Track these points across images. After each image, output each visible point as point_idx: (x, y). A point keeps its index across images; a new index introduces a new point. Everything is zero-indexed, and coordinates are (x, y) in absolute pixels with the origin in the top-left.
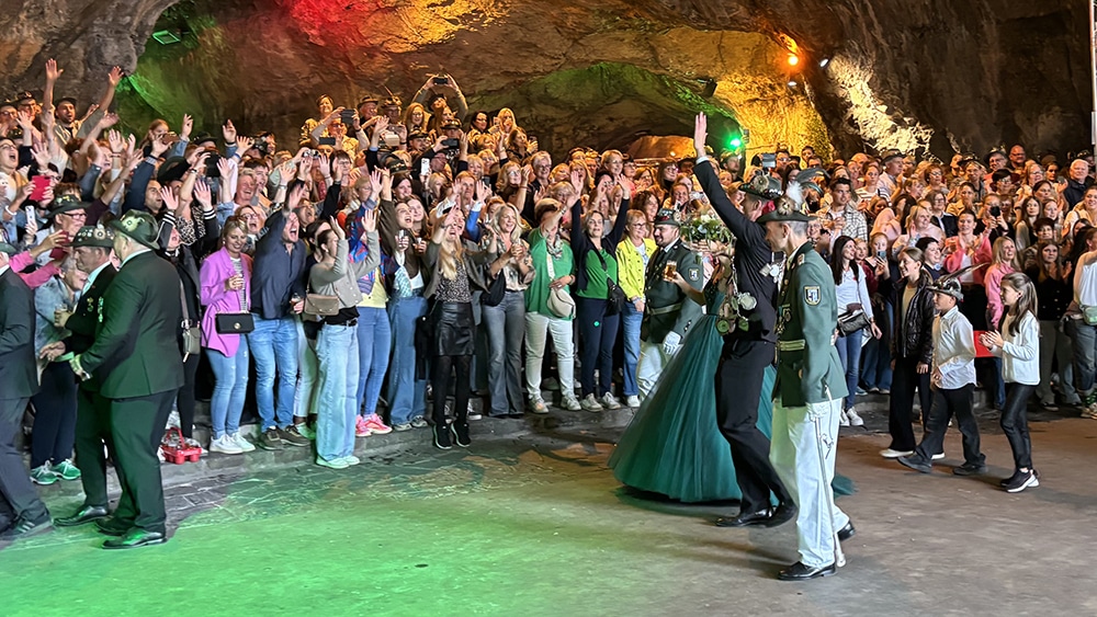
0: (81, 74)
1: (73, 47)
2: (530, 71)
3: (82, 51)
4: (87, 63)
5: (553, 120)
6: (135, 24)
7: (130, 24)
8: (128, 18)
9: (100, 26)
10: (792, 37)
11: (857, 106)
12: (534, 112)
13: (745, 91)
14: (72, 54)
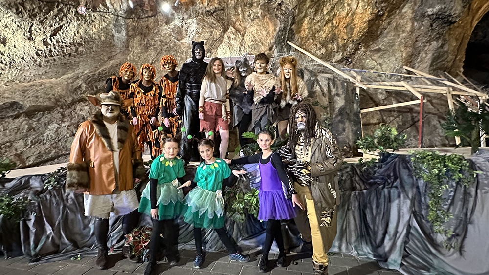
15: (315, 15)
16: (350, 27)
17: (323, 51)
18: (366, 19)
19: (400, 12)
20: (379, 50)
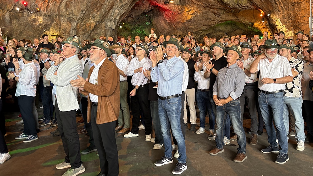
0: (104, 29)
1: (103, 24)
2: (211, 24)
3: (104, 25)
4: (105, 27)
5: (221, 35)
6: (114, 19)
7: (113, 19)
8: (112, 18)
9: (107, 19)
10: (262, 9)
11: (278, 26)
12: (217, 33)
13: (262, 25)
14: (102, 25)
15: (81, 23)
16: (90, 27)
17: (83, 33)
18: (94, 25)
19: (102, 24)
20: (97, 33)
